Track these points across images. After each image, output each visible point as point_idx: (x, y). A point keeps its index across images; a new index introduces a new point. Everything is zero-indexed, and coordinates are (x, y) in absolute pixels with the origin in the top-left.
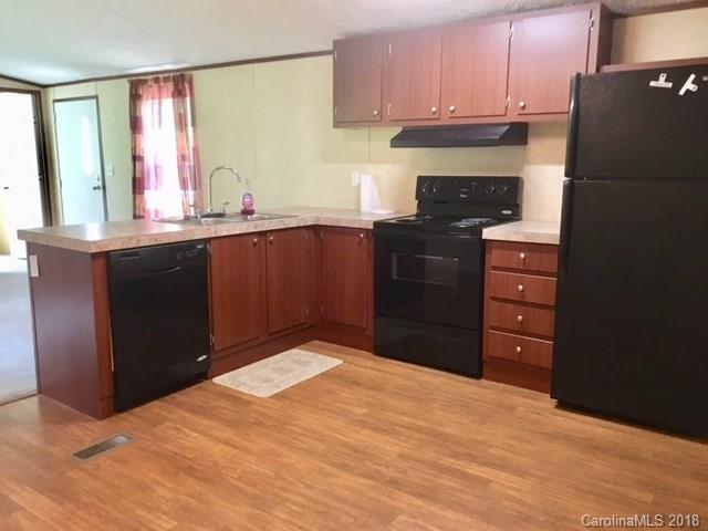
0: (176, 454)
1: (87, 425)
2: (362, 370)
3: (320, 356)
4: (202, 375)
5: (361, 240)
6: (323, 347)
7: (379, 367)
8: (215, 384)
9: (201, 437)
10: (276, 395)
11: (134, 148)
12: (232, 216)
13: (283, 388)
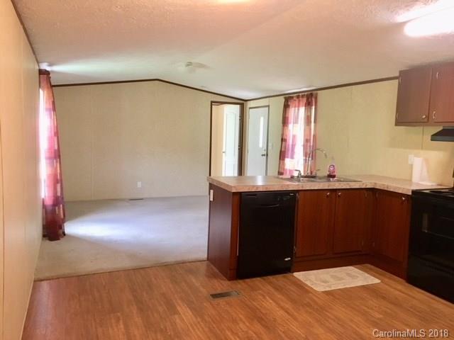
0: (257, 309)
1: (222, 281)
2: (392, 290)
3: (366, 275)
4: (288, 269)
5: (403, 201)
6: (371, 269)
7: (406, 292)
8: (293, 276)
9: (274, 304)
10: (326, 291)
11: (283, 135)
12: (320, 178)
13: (333, 288)
